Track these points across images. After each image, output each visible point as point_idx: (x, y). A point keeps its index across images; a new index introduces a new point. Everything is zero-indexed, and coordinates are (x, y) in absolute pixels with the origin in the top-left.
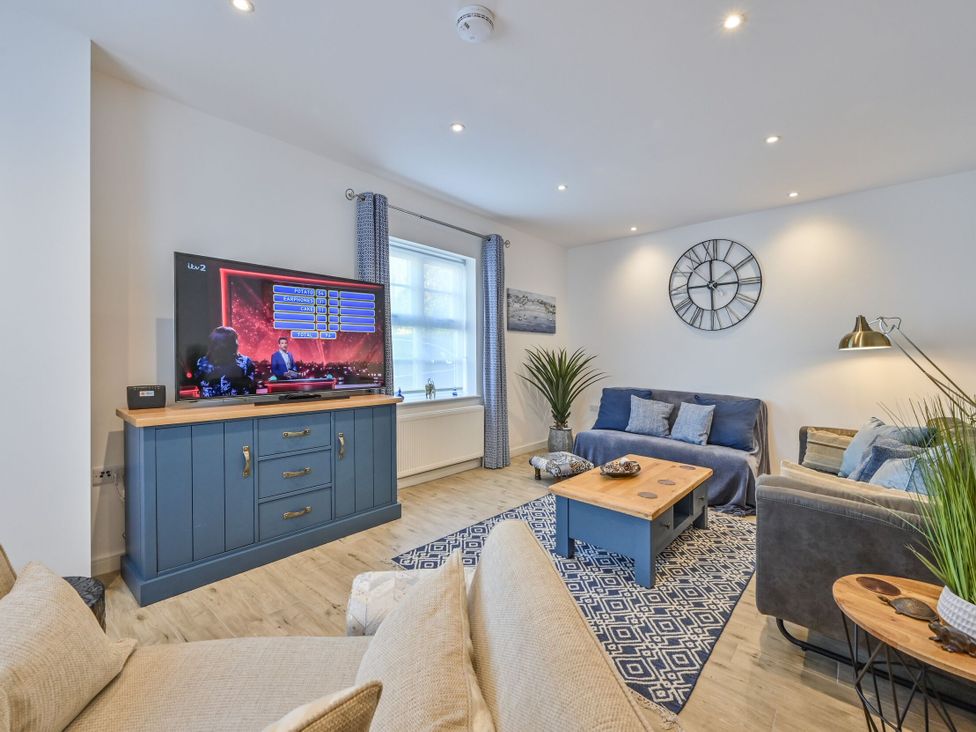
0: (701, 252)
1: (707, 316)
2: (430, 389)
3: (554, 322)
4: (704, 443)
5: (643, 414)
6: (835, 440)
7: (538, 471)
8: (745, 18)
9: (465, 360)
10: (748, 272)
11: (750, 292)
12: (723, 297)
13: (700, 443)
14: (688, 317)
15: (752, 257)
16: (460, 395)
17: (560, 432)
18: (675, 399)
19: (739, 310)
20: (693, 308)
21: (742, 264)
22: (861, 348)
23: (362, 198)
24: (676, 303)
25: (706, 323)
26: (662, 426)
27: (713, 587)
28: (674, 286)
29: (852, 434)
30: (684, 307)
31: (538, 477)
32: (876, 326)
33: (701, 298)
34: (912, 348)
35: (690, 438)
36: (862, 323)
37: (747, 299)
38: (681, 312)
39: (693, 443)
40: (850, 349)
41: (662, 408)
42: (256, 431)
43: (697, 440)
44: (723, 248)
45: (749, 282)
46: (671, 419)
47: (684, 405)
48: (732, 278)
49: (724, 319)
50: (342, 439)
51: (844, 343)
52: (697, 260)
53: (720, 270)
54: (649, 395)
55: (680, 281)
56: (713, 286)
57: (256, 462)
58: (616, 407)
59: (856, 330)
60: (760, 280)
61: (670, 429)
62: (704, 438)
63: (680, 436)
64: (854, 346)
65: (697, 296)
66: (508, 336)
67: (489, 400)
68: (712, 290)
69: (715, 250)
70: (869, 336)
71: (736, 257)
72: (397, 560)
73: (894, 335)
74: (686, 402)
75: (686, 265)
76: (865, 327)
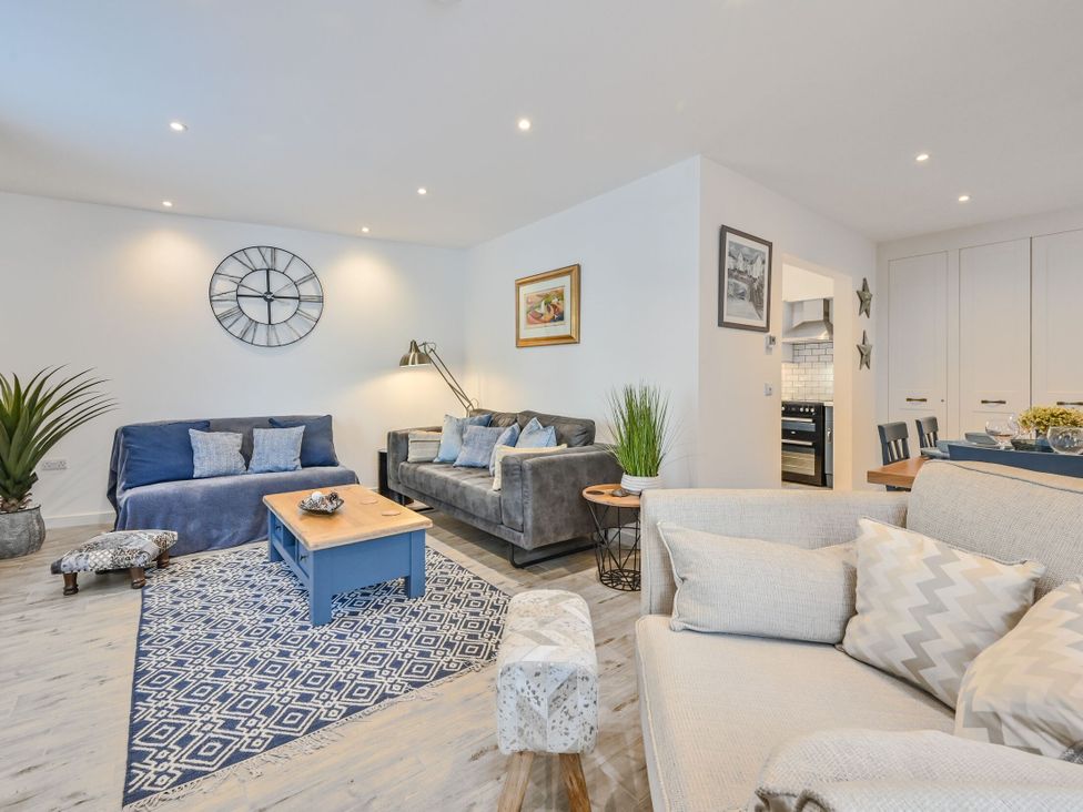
0: (255, 256)
1: (262, 330)
4: (300, 468)
6: (428, 436)
7: (72, 577)
10: (308, 289)
11: (311, 310)
12: (281, 311)
13: (295, 469)
14: (237, 329)
15: (313, 276)
18: (246, 428)
19: (300, 327)
20: (244, 320)
21: (304, 280)
22: (417, 365)
24: (219, 311)
26: (239, 461)
28: (217, 290)
29: (439, 430)
30: (231, 317)
31: (71, 589)
32: (421, 349)
33: (255, 309)
35: (282, 466)
36: (414, 346)
37: (308, 317)
38: (227, 323)
39: (286, 470)
40: (410, 365)
41: (230, 440)
43: (289, 466)
44: (282, 258)
45: (310, 300)
46: (247, 452)
47: (258, 433)
48: (292, 292)
49: (283, 334)
51: (405, 362)
52: (249, 264)
53: (278, 281)
54: (206, 426)
55: (223, 286)
56: (269, 298)
59: (411, 351)
60: (321, 300)
61: (247, 465)
62: (298, 462)
63: (264, 467)
64: (413, 363)
65: (246, 304)
68: (270, 301)
69: (274, 259)
70: (419, 355)
71: (297, 272)
73: (432, 355)
74: (257, 427)
75: (234, 269)
76: (417, 350)
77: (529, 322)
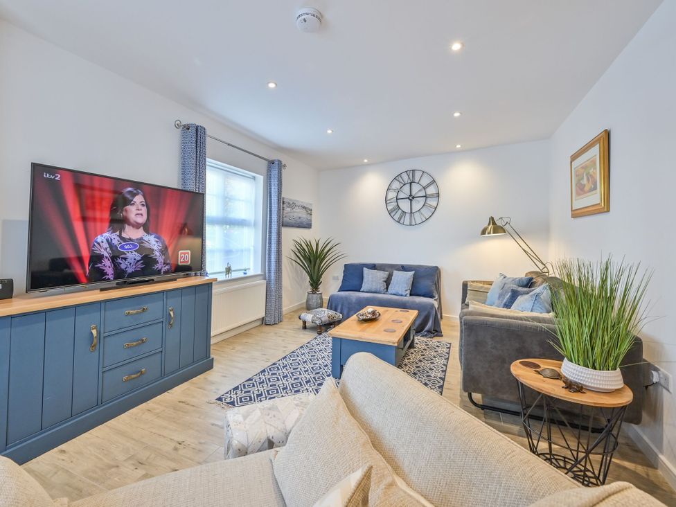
0: (405, 177)
1: (408, 216)
2: (228, 270)
3: (311, 221)
4: (408, 295)
5: (372, 280)
6: (483, 288)
7: (305, 322)
8: (463, 45)
9: (252, 248)
10: (431, 190)
11: (432, 202)
12: (417, 205)
13: (406, 296)
14: (396, 217)
15: (434, 181)
16: (250, 273)
17: (315, 296)
18: (389, 269)
19: (426, 213)
20: (400, 211)
21: (429, 185)
22: (492, 235)
23: (187, 127)
24: (390, 208)
25: (407, 221)
26: (382, 286)
27: (428, 382)
28: (389, 197)
29: (490, 284)
30: (394, 212)
31: (305, 327)
32: (499, 223)
33: (405, 205)
34: (517, 234)
35: (400, 293)
36: (492, 221)
37: (431, 206)
38: (392, 215)
39: (402, 295)
40: (487, 235)
41: (382, 275)
42: (103, 312)
43: (404, 294)
44: (418, 175)
45: (432, 196)
46: (388, 282)
47: (395, 273)
48: (423, 193)
49: (417, 218)
50: (171, 313)
51: (484, 232)
52: (403, 182)
53: (416, 188)
54: (374, 267)
55: (392, 195)
56: (411, 198)
57: (102, 337)
58: (353, 277)
59: (489, 224)
60: (438, 195)
61: (387, 288)
62: (408, 292)
63: (394, 292)
64: (488, 234)
65: (401, 203)
66: (284, 230)
67: (270, 276)
68: (411, 200)
69: (414, 176)
70: (496, 227)
71: (425, 181)
72: (220, 399)
73: (507, 227)
74: (396, 270)
75: (396, 185)
76: (494, 223)
77: (578, 194)
